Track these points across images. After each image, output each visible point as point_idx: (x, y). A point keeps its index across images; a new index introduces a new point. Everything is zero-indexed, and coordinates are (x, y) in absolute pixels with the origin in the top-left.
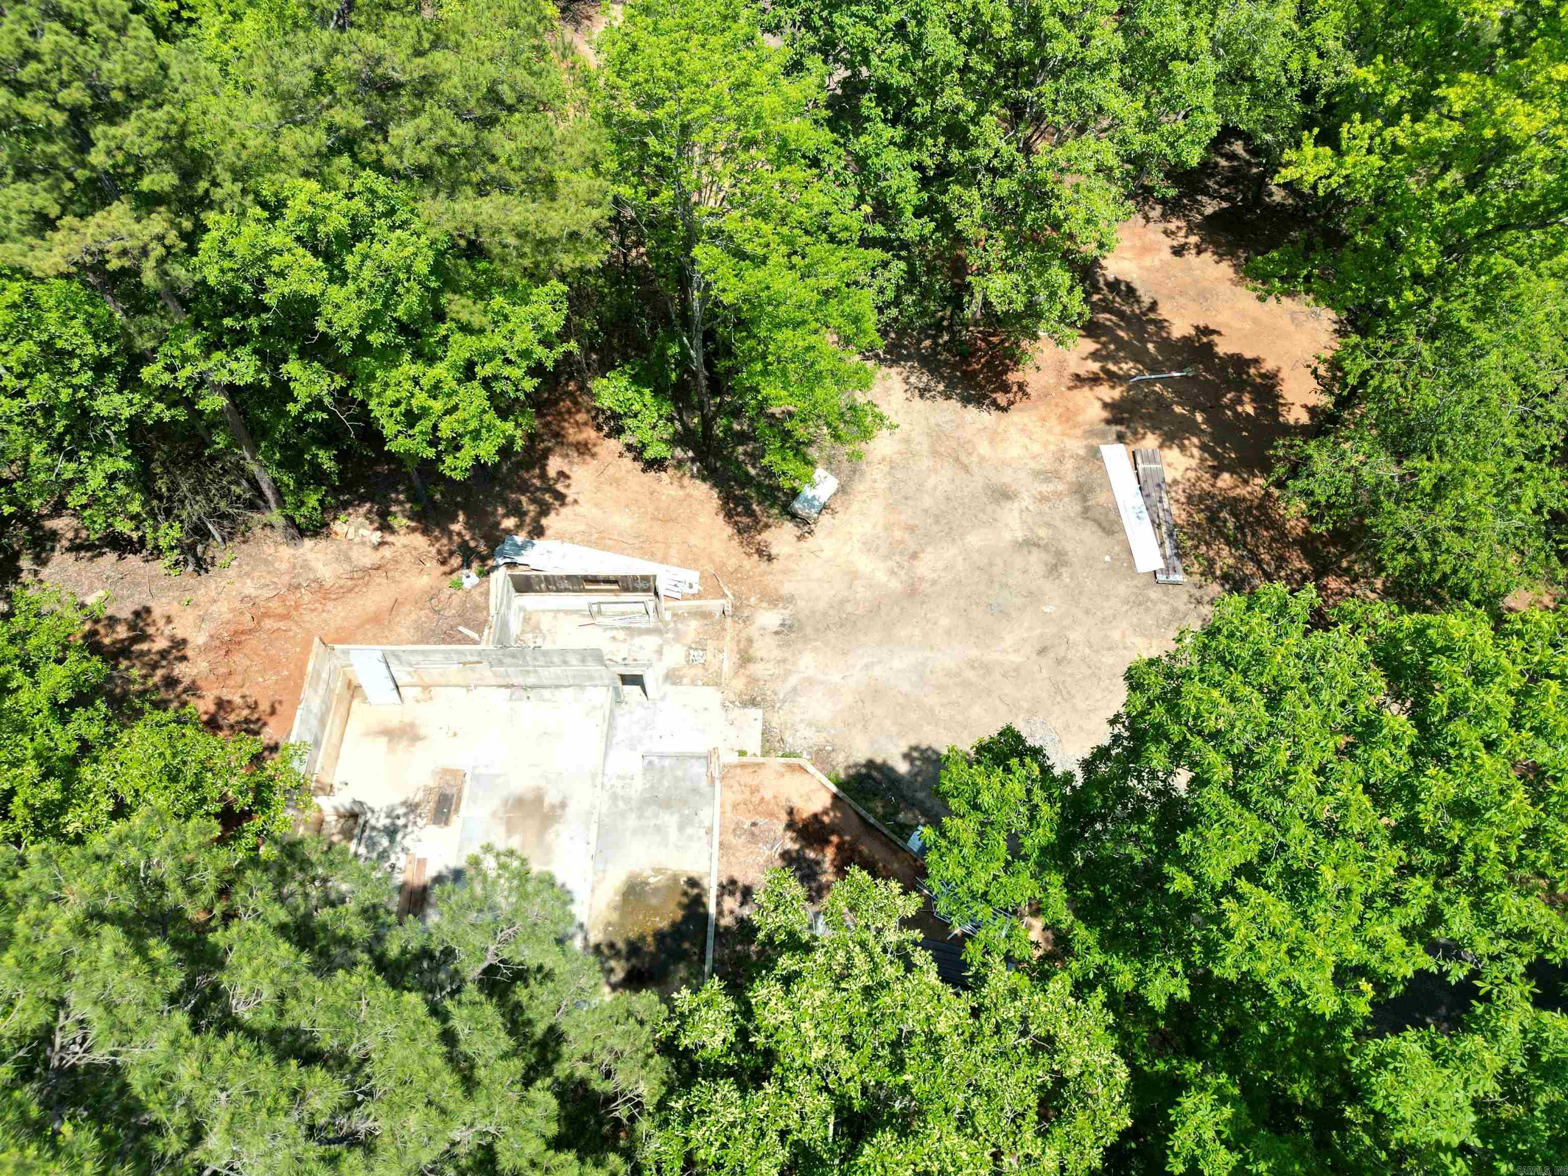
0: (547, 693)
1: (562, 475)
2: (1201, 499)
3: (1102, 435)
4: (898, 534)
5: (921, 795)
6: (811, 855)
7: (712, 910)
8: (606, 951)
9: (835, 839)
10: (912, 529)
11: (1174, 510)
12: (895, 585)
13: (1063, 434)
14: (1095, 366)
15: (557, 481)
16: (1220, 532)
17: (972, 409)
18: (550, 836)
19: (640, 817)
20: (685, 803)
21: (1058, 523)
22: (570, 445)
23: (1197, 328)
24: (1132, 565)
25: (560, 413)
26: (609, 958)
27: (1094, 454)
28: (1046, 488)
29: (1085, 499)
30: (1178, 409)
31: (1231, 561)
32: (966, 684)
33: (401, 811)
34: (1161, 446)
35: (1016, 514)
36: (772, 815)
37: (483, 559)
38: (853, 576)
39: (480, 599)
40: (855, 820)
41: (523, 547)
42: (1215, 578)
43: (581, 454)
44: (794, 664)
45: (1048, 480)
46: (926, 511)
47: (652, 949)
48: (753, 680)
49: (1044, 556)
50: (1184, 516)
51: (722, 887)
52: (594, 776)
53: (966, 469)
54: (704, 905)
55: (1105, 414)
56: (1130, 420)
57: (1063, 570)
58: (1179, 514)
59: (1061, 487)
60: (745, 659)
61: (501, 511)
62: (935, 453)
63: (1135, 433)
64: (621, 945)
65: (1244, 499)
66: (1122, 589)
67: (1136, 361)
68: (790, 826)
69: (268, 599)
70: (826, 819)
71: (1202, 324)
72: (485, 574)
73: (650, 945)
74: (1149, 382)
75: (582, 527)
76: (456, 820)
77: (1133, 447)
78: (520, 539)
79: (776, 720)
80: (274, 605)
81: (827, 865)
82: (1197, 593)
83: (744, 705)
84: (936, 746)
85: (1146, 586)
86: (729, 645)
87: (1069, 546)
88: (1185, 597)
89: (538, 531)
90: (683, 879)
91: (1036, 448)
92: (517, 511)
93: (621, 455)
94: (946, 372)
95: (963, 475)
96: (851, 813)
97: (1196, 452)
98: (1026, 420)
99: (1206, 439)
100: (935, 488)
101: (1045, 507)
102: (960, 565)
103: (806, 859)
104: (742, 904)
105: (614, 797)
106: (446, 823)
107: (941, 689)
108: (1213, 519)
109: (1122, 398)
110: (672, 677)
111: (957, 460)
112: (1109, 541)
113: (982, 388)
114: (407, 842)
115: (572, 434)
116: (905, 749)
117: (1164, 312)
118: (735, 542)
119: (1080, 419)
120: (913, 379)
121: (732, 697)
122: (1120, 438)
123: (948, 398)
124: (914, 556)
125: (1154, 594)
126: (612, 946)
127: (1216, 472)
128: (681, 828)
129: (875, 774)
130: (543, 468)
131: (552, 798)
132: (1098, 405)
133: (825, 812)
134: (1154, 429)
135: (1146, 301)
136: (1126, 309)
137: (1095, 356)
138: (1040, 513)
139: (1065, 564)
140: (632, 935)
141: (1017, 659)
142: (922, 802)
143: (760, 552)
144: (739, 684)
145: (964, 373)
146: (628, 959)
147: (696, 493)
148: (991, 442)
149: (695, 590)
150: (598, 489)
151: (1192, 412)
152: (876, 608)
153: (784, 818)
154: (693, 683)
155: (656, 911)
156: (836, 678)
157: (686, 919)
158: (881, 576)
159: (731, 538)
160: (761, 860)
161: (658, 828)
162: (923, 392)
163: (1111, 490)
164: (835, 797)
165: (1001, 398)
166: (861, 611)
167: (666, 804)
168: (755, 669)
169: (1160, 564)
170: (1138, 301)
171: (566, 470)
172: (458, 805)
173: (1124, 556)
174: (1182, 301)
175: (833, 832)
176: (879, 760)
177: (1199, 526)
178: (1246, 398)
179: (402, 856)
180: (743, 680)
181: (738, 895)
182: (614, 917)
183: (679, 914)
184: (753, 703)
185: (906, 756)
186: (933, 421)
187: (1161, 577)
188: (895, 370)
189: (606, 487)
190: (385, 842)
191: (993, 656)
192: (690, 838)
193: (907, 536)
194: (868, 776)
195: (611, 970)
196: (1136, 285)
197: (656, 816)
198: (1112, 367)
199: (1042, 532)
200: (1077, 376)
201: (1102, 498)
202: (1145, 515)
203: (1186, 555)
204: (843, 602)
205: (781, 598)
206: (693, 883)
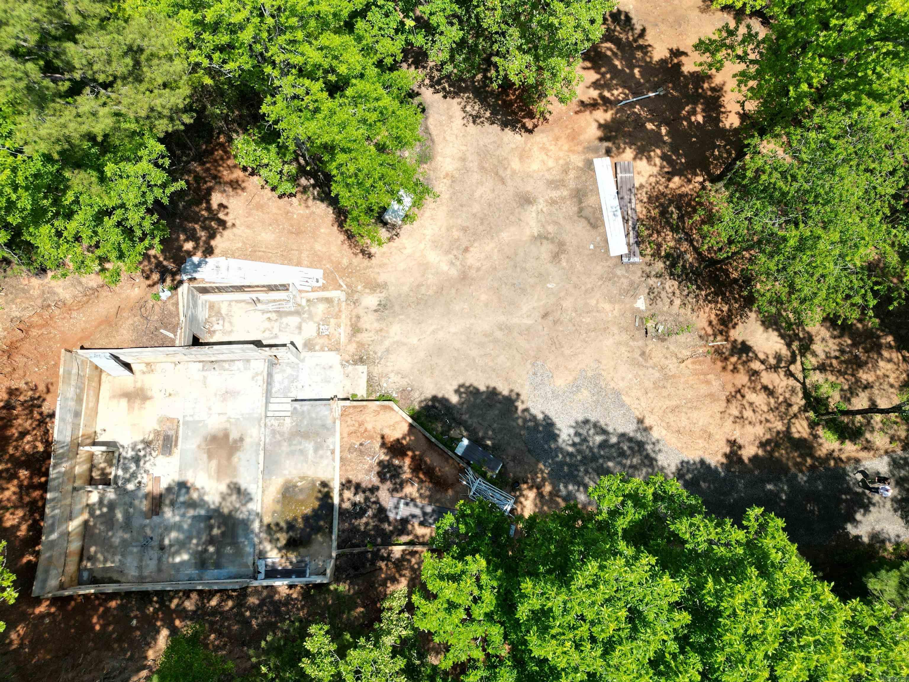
0: (226, 365)
1: (222, 206)
2: (657, 198)
3: (595, 150)
4: (456, 234)
5: (465, 417)
6: (396, 462)
7: (336, 500)
8: (274, 528)
9: (410, 453)
10: (465, 229)
11: (639, 208)
12: (454, 272)
13: (570, 151)
14: (594, 93)
15: (218, 211)
16: (668, 223)
17: (508, 131)
18: (235, 459)
19: (290, 445)
20: (317, 434)
21: (562, 222)
22: (226, 183)
23: (671, 51)
24: (607, 250)
25: (216, 161)
26: (276, 532)
27: (589, 165)
28: (555, 194)
29: (580, 202)
30: (650, 126)
31: (672, 244)
32: (496, 341)
33: (140, 446)
34: (635, 159)
35: (534, 215)
36: (371, 438)
37: (174, 274)
38: (424, 267)
39: (173, 309)
40: (423, 441)
41: (199, 265)
42: (660, 257)
43: (234, 189)
44: (387, 332)
45: (557, 188)
46: (474, 215)
47: (301, 526)
48: (360, 345)
49: (551, 246)
50: (645, 212)
51: (342, 485)
52: (260, 421)
53: (503, 181)
54: (331, 498)
55: (599, 133)
56: (616, 137)
57: (562, 256)
58: (641, 210)
59: (566, 193)
60: (356, 330)
61: (182, 237)
62: (482, 168)
63: (618, 148)
64: (283, 524)
65: (687, 195)
66: (599, 269)
67: (625, 87)
68: (383, 445)
69: (30, 317)
70: (404, 442)
71: (675, 47)
72: (175, 288)
73: (300, 524)
74: (632, 105)
75: (240, 245)
76: (177, 452)
77: (616, 160)
78: (196, 259)
79: (376, 370)
80: (35, 319)
81: (406, 468)
82: (647, 269)
83: (355, 363)
84: (476, 384)
85: (616, 266)
86: (344, 320)
87: (567, 238)
88: (639, 273)
89: (209, 251)
90: (318, 483)
91: (551, 163)
92: (192, 237)
93: (263, 187)
94: (491, 101)
95: (500, 186)
96: (421, 436)
97: (658, 161)
98: (545, 140)
99: (666, 149)
100: (481, 197)
101: (553, 209)
102: (495, 256)
103: (393, 465)
104: (355, 494)
105: (274, 432)
106: (170, 454)
107: (481, 345)
108: (664, 213)
109: (613, 120)
110: (309, 345)
111: (497, 174)
112: (593, 232)
113: (516, 114)
114: (148, 466)
115: (226, 175)
116: (456, 387)
117: (650, 38)
118: (346, 246)
119: (582, 138)
120: (468, 109)
121: (347, 357)
122: (608, 152)
123: (493, 123)
124: (466, 250)
125: (620, 271)
126: (277, 524)
127: (670, 176)
128: (316, 450)
129: (437, 405)
130: (208, 202)
131: (234, 435)
132: (595, 125)
133: (404, 438)
134: (631, 144)
135: (638, 28)
136: (623, 36)
137: (596, 85)
138: (550, 214)
139: (564, 251)
140: (289, 518)
141: (529, 322)
142: (466, 421)
143: (363, 252)
144: (352, 348)
145: (504, 102)
146: (287, 532)
147: (318, 211)
148: (521, 158)
149: (320, 284)
150: (249, 215)
151: (659, 127)
152: (440, 290)
153: (379, 440)
154: (322, 349)
155: (302, 503)
156: (414, 340)
157: (321, 507)
158: (444, 267)
159: (343, 243)
160: (366, 467)
161: (301, 451)
162: (475, 119)
163: (598, 194)
164: (411, 425)
165: (529, 124)
166: (431, 292)
167: (306, 436)
168: (363, 337)
169: (625, 250)
170: (632, 29)
171: (225, 202)
172: (176, 441)
173: (602, 244)
174: (663, 27)
175: (409, 449)
176: (440, 395)
177: (654, 219)
178: (699, 108)
179: (145, 475)
180: (354, 345)
181: (353, 489)
182: (278, 507)
183: (317, 504)
184: (361, 361)
185: (457, 391)
186: (481, 143)
187: (625, 260)
188: (457, 100)
189: (254, 212)
190: (133, 467)
191: (515, 320)
192: (322, 457)
193: (461, 234)
194: (433, 406)
195: (278, 539)
196: (632, 15)
197: (300, 443)
198: (607, 94)
199: (551, 228)
200: (582, 102)
201: (591, 201)
202: (619, 213)
203: (643, 242)
204: (419, 286)
205: (378, 285)
206: (324, 484)
